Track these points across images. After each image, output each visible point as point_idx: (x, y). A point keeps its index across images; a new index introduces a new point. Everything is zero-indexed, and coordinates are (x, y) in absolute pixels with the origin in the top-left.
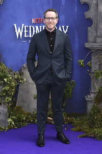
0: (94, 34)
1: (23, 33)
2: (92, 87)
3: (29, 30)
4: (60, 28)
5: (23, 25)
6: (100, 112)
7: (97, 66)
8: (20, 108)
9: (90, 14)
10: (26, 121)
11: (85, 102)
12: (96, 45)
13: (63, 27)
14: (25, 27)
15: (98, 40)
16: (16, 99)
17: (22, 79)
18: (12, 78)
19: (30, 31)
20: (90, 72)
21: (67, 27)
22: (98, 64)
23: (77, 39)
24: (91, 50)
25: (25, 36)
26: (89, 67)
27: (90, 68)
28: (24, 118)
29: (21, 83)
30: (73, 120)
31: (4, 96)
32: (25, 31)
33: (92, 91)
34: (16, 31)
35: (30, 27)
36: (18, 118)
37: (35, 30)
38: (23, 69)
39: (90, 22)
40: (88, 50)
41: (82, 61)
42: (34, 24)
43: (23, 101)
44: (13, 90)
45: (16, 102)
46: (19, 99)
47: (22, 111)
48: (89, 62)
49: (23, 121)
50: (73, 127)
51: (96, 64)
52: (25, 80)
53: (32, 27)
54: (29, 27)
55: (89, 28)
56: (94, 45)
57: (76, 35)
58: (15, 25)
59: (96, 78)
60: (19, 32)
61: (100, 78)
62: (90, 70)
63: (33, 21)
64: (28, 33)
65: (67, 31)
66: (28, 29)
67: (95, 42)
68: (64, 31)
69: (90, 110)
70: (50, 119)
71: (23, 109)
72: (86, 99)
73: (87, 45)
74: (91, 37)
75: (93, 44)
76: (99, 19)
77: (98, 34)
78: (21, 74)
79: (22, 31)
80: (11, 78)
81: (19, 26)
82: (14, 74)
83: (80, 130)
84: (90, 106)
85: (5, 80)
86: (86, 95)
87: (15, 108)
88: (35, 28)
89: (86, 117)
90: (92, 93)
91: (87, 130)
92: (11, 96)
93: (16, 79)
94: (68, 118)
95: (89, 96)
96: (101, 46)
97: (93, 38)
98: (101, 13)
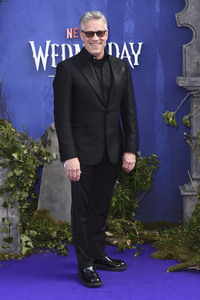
0: (197, 59)
1: (49, 59)
2: (194, 168)
3: (60, 54)
4: (125, 47)
5: (48, 42)
8: (44, 212)
9: (185, 17)
10: (57, 239)
11: (181, 199)
13: (132, 44)
14: (53, 46)
16: (37, 195)
17: (49, 154)
18: (29, 151)
20: (188, 137)
21: (140, 44)
23: (160, 71)
24: (190, 91)
25: (54, 65)
26: (186, 125)
27: (189, 128)
28: (54, 234)
29: (46, 161)
30: (154, 235)
31: (12, 189)
32: (53, 55)
33: (194, 176)
34: (34, 55)
35: (63, 46)
36: (43, 233)
37: (74, 53)
38: (50, 133)
39: (186, 33)
40: (183, 90)
41: (172, 113)
42: (72, 41)
43: (51, 199)
44: (32, 176)
45: (37, 200)
46: (42, 196)
47: (49, 220)
48: (187, 117)
49: (52, 239)
50: (156, 250)
52: (54, 155)
53: (66, 47)
54: (60, 47)
55: (184, 46)
56: (196, 82)
57: (159, 62)
58: (32, 43)
60: (40, 57)
62: (189, 133)
63: (70, 34)
65: (139, 52)
66: (58, 50)
67: (198, 75)
68: (133, 53)
69: (190, 215)
70: (108, 234)
71: (52, 215)
72: (183, 193)
73: (182, 82)
74: (189, 66)
75: (194, 79)
78: (46, 143)
79: (47, 55)
80: (25, 152)
81: (41, 44)
82: (32, 144)
83: (170, 257)
84: (189, 207)
85: (15, 155)
86: (182, 185)
87: (36, 213)
88: (74, 48)
89: (182, 229)
90: (193, 179)
91: (184, 257)
92: (28, 189)
93: (36, 154)
94: (146, 233)
95: (187, 186)
97: (194, 66)
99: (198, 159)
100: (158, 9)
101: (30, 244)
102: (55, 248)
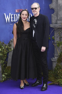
0: (56, 19)
2: (55, 52)
3: (14, 17)
5: (10, 14)
6: (61, 68)
7: (58, 39)
8: (9, 67)
9: (53, 6)
11: (52, 62)
14: (11, 15)
15: (59, 22)
16: (7, 62)
17: (10, 49)
18: (4, 48)
20: (54, 43)
22: (59, 37)
24: (54, 29)
25: (12, 21)
26: (53, 39)
29: (10, 51)
32: (12, 18)
34: (6, 18)
35: (15, 15)
36: (9, 74)
37: (18, 17)
38: (11, 42)
39: (53, 10)
42: (17, 13)
44: (5, 56)
45: (7, 63)
51: (57, 37)
52: (12, 49)
53: (16, 15)
55: (52, 15)
56: (56, 26)
58: (5, 14)
59: (58, 46)
60: (7, 18)
62: (54, 41)
63: (17, 11)
64: (13, 19)
67: (56, 23)
69: (55, 67)
72: (52, 60)
73: (51, 26)
74: (54, 21)
76: (58, 8)
77: (58, 18)
78: (10, 45)
79: (10, 18)
81: (8, 14)
82: (6, 46)
84: (54, 65)
86: (52, 58)
87: (7, 67)
88: (18, 15)
89: (52, 72)
90: (55, 56)
91: (53, 80)
92: (4, 60)
93: (7, 49)
95: (53, 58)
96: (60, 25)
97: (55, 21)
98: (59, 5)
99: (57, 50)
100: (44, 3)
101: (5, 77)
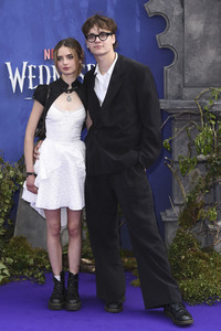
0: (178, 81)
1: (26, 81)
2: (175, 193)
3: (38, 75)
5: (25, 64)
6: (192, 245)
7: (185, 149)
8: (21, 239)
9: (167, 38)
10: (34, 267)
11: (162, 225)
12: (182, 104)
14: (30, 67)
15: (187, 92)
16: (14, 221)
18: (4, 175)
19: (41, 77)
20: (169, 162)
22: (187, 142)
24: (171, 114)
25: (31, 87)
27: (170, 153)
28: (31, 262)
32: (30, 77)
33: (176, 201)
34: (11, 77)
35: (41, 67)
36: (19, 261)
37: (52, 74)
39: (168, 54)
40: (165, 113)
42: (49, 62)
43: (28, 225)
44: (8, 201)
45: (13, 226)
46: (19, 221)
47: (26, 247)
48: (167, 141)
49: (29, 267)
50: (136, 278)
51: (183, 143)
53: (44, 69)
54: (37, 68)
55: (165, 68)
56: (177, 105)
58: (8, 64)
59: (184, 173)
60: (16, 79)
61: (191, 172)
62: (170, 157)
63: (47, 55)
64: (36, 81)
66: (36, 72)
67: (179, 97)
69: (171, 242)
70: (87, 261)
71: (29, 242)
72: (164, 218)
73: (163, 105)
74: (170, 86)
75: (176, 101)
76: (187, 48)
77: (186, 81)
78: (23, 167)
79: (24, 77)
80: (1, 176)
81: (17, 65)
82: (8, 168)
84: (171, 233)
86: (164, 211)
87: (12, 240)
88: (51, 70)
90: (175, 205)
92: (3, 215)
93: (11, 179)
94: (126, 260)
95: (169, 213)
96: (193, 104)
97: (175, 88)
98: (190, 36)
99: (179, 184)
100: (138, 29)
101: (6, 272)
102: (32, 276)
